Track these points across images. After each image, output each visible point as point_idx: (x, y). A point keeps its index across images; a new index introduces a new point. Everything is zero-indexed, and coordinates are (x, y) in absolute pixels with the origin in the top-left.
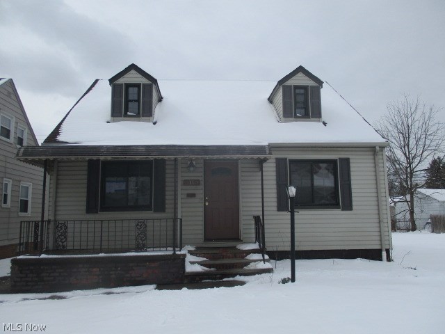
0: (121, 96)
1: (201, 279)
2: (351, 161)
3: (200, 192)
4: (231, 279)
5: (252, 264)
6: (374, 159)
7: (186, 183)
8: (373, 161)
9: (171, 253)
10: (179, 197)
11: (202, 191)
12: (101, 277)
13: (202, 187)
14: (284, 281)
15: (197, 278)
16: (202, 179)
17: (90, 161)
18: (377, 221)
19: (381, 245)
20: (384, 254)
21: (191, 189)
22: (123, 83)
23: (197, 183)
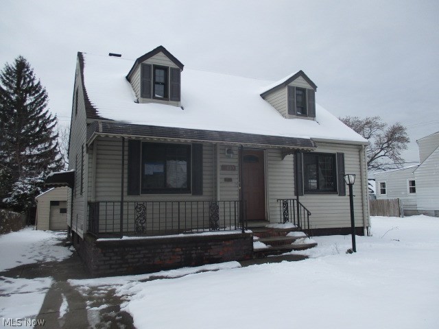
0: (150, 77)
1: (266, 255)
2: (345, 155)
3: (235, 176)
4: (288, 253)
5: (297, 240)
6: (359, 155)
7: (224, 168)
8: (358, 157)
9: (239, 232)
10: (219, 180)
11: (237, 176)
12: (183, 256)
13: (237, 172)
14: (350, 252)
15: (263, 254)
16: (236, 165)
17: (131, 142)
18: (361, 204)
19: (363, 223)
20: (365, 230)
21: (228, 174)
22: (152, 64)
23: (232, 168)
